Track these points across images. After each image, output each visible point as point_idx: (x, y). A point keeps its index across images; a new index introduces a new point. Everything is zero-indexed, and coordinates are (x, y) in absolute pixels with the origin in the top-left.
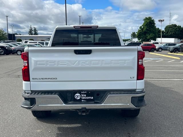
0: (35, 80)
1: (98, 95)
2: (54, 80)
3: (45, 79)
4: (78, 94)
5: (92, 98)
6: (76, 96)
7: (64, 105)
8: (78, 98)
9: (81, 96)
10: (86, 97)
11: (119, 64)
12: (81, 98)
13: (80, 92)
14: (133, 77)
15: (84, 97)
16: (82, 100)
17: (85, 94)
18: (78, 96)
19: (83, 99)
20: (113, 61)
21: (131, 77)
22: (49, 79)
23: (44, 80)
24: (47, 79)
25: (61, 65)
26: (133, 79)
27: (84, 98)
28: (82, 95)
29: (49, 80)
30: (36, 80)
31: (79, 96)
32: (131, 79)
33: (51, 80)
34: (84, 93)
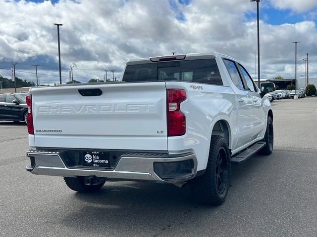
0: (39, 133)
1: (114, 157)
3: (49, 131)
4: (88, 155)
5: (107, 162)
6: (87, 158)
7: (66, 168)
8: (90, 161)
9: (93, 159)
10: (99, 159)
11: (137, 110)
12: (93, 161)
13: (90, 151)
14: (162, 132)
15: (97, 159)
16: (95, 165)
17: (97, 155)
19: (95, 163)
20: (130, 106)
21: (158, 131)
23: (48, 133)
24: (51, 131)
26: (161, 134)
27: (96, 161)
28: (94, 157)
31: (90, 158)
32: (158, 134)
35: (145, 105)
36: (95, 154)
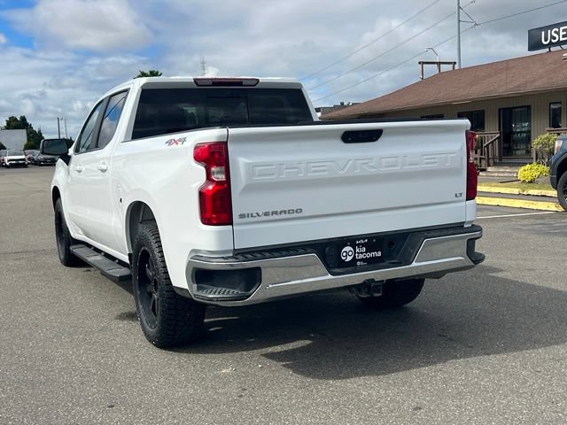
0: (246, 220)
1: (391, 244)
2: (295, 215)
3: (273, 213)
4: (348, 249)
5: (379, 254)
6: (345, 254)
7: (330, 276)
8: (349, 259)
9: (355, 253)
10: (366, 252)
12: (355, 256)
13: (351, 241)
14: (461, 194)
15: (362, 253)
16: (358, 263)
17: (363, 245)
18: (347, 253)
19: (360, 260)
21: (456, 195)
22: (283, 214)
23: (271, 217)
24: (276, 213)
25: (315, 171)
26: (460, 198)
27: (361, 256)
28: (357, 250)
29: (283, 216)
30: (251, 219)
31: (350, 253)
32: (457, 199)
33: (288, 216)
34: (361, 244)
35: (444, 155)
36: (359, 245)
